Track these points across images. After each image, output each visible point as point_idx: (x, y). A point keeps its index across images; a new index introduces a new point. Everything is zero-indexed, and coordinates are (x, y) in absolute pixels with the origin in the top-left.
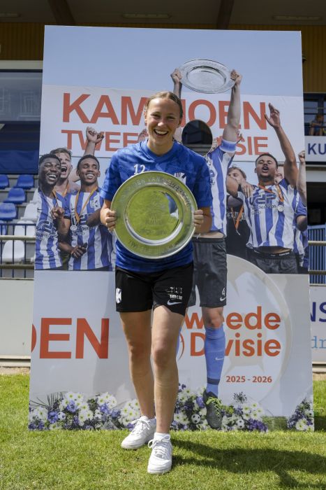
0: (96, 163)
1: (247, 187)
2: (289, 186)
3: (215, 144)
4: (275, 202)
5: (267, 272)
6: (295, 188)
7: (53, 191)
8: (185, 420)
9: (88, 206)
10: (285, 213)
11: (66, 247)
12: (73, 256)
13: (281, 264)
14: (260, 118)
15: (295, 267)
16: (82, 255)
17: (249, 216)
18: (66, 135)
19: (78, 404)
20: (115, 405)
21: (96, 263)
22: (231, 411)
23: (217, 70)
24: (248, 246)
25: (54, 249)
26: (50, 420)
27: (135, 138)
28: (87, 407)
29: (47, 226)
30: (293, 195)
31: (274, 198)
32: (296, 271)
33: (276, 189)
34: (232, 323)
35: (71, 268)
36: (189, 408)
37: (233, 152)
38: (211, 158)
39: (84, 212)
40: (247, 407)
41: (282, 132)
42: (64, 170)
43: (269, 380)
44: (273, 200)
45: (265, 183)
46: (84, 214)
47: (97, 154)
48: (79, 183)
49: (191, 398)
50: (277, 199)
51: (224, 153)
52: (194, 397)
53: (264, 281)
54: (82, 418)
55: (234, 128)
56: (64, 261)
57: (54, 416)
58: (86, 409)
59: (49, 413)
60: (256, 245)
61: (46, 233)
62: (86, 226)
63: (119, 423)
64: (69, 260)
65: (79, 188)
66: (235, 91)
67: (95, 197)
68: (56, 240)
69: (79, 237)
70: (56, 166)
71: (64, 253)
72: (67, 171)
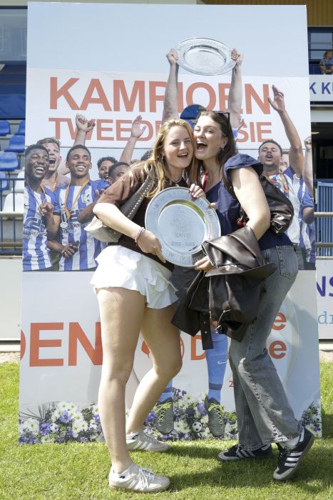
0: (88, 154)
2: (295, 176)
6: (301, 177)
7: (41, 185)
8: (185, 428)
9: (80, 200)
11: (56, 246)
12: (64, 256)
14: (263, 101)
15: (302, 262)
16: (73, 254)
18: (54, 123)
19: (72, 414)
21: (88, 263)
23: (216, 49)
25: (43, 248)
26: (42, 432)
28: (82, 418)
29: (35, 224)
30: (298, 185)
32: (303, 267)
33: (280, 179)
35: (62, 268)
36: (189, 415)
39: (75, 207)
41: (286, 116)
42: (52, 162)
45: (269, 173)
46: (75, 210)
47: (88, 144)
49: (192, 405)
52: (195, 403)
54: (76, 429)
55: (235, 112)
56: (54, 261)
57: (46, 427)
58: (80, 420)
59: (40, 425)
61: (34, 231)
62: (77, 223)
64: (59, 260)
65: (69, 182)
66: (236, 72)
67: (86, 191)
68: (45, 239)
69: (70, 235)
70: (43, 157)
71: (54, 252)
72: (56, 163)
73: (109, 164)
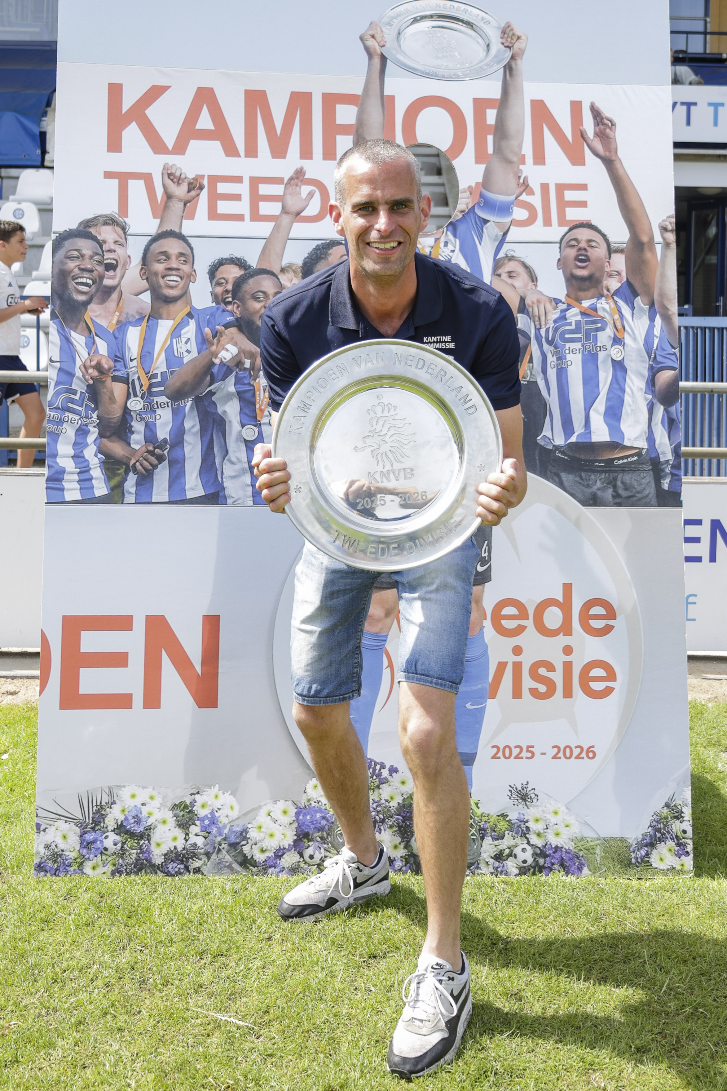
0: (187, 251)
1: (539, 302)
2: (638, 300)
3: (464, 203)
4: (604, 337)
5: (585, 503)
6: (652, 305)
7: (86, 317)
8: (396, 847)
9: (169, 351)
10: (627, 364)
11: (117, 449)
12: (135, 471)
13: (619, 483)
14: (570, 137)
15: (651, 490)
16: (155, 467)
17: (544, 371)
18: (115, 183)
19: (150, 814)
20: (234, 814)
21: (187, 487)
22: (502, 825)
23: (470, 24)
24: (542, 443)
25: (90, 453)
26: (84, 852)
27: (278, 190)
28: (171, 822)
29: (72, 401)
30: (645, 321)
31: (602, 329)
32: (654, 501)
33: (607, 307)
34: (503, 622)
35: (130, 498)
36: (404, 819)
37: (507, 220)
38: (455, 236)
39: (160, 365)
40: (538, 816)
41: (621, 172)
42: (111, 267)
43: (590, 753)
44: (599, 334)
45: (581, 294)
46: (158, 372)
47: (188, 228)
48: (146, 297)
50: (609, 331)
51: (486, 221)
53: (577, 524)
54: (158, 845)
55: (509, 162)
56: (114, 482)
57: (94, 842)
58: (168, 826)
59: (81, 836)
60: (560, 440)
61: (71, 416)
62: (163, 399)
63: (245, 856)
64: (125, 480)
65: (148, 310)
66: (511, 75)
67: (183, 332)
68: (94, 433)
69: (147, 425)
70: (91, 257)
71: (113, 464)
72: (118, 270)
73: (234, 272)
